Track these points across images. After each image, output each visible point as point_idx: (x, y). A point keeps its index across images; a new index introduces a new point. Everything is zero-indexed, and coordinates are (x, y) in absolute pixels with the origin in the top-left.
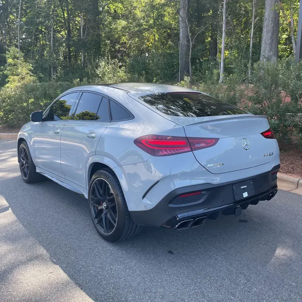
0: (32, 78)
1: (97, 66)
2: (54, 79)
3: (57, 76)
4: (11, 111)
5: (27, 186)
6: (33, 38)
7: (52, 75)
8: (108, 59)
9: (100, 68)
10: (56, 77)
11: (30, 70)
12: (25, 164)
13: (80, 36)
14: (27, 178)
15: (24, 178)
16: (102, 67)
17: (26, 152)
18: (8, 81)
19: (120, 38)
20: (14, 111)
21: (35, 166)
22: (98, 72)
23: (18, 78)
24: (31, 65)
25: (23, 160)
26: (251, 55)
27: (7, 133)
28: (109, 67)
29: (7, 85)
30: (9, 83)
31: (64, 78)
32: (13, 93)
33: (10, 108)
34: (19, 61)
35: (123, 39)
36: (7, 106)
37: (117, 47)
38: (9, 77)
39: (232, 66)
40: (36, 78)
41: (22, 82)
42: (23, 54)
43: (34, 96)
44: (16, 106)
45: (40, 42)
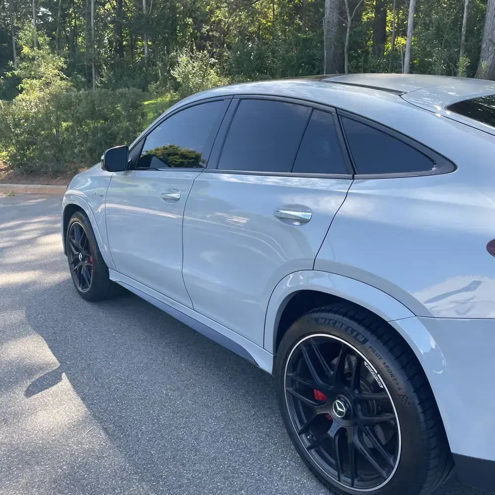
0: (64, 83)
1: (174, 63)
2: (98, 86)
3: (102, 82)
4: (29, 143)
5: (89, 309)
6: (59, 14)
7: (94, 79)
8: (192, 50)
9: (178, 66)
10: (100, 84)
11: (62, 69)
12: (83, 260)
13: (141, 9)
14: (87, 290)
15: (80, 289)
16: (182, 65)
17: (85, 234)
18: (22, 89)
19: (212, 12)
20: (35, 144)
21: (107, 268)
22: (175, 73)
23: (38, 84)
24: (62, 59)
25: (77, 250)
26: (463, 38)
27: (23, 184)
28: (194, 64)
29: (20, 96)
30: (24, 92)
31: (115, 85)
32: (33, 111)
33: (27, 138)
34: (41, 51)
35: (217, 14)
36: (21, 134)
37: (204, 30)
38: (24, 81)
39: (431, 60)
40: (71, 83)
41: (48, 91)
42: (48, 39)
43: (73, 115)
44: (39, 135)
45: (70, 22)
